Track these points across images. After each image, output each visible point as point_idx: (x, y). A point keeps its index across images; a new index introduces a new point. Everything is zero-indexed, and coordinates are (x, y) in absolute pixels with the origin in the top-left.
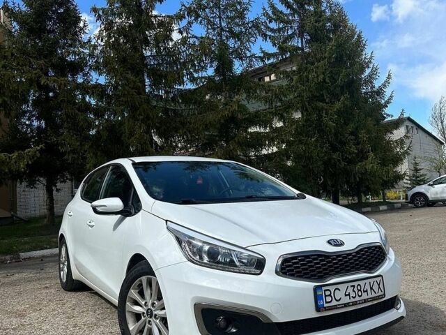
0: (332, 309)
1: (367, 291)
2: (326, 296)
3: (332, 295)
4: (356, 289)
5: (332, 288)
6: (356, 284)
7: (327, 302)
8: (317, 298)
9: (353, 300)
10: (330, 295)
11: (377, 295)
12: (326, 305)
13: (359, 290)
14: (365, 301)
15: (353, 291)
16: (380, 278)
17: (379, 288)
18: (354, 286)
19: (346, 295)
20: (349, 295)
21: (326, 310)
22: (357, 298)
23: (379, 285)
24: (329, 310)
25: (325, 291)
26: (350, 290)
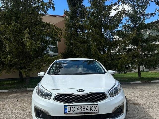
0: (70, 114)
1: (88, 109)
2: (68, 109)
3: (71, 109)
4: (82, 108)
5: (71, 107)
6: (83, 106)
7: (68, 111)
8: (65, 109)
9: (80, 112)
10: (70, 109)
11: (94, 111)
12: (68, 112)
13: (84, 109)
14: (86, 113)
15: (81, 108)
16: (97, 106)
17: (95, 109)
18: (82, 107)
19: (77, 110)
20: (79, 110)
21: (67, 114)
22: (83, 112)
23: (95, 108)
24: (69, 114)
25: (68, 107)
26: (79, 108)
